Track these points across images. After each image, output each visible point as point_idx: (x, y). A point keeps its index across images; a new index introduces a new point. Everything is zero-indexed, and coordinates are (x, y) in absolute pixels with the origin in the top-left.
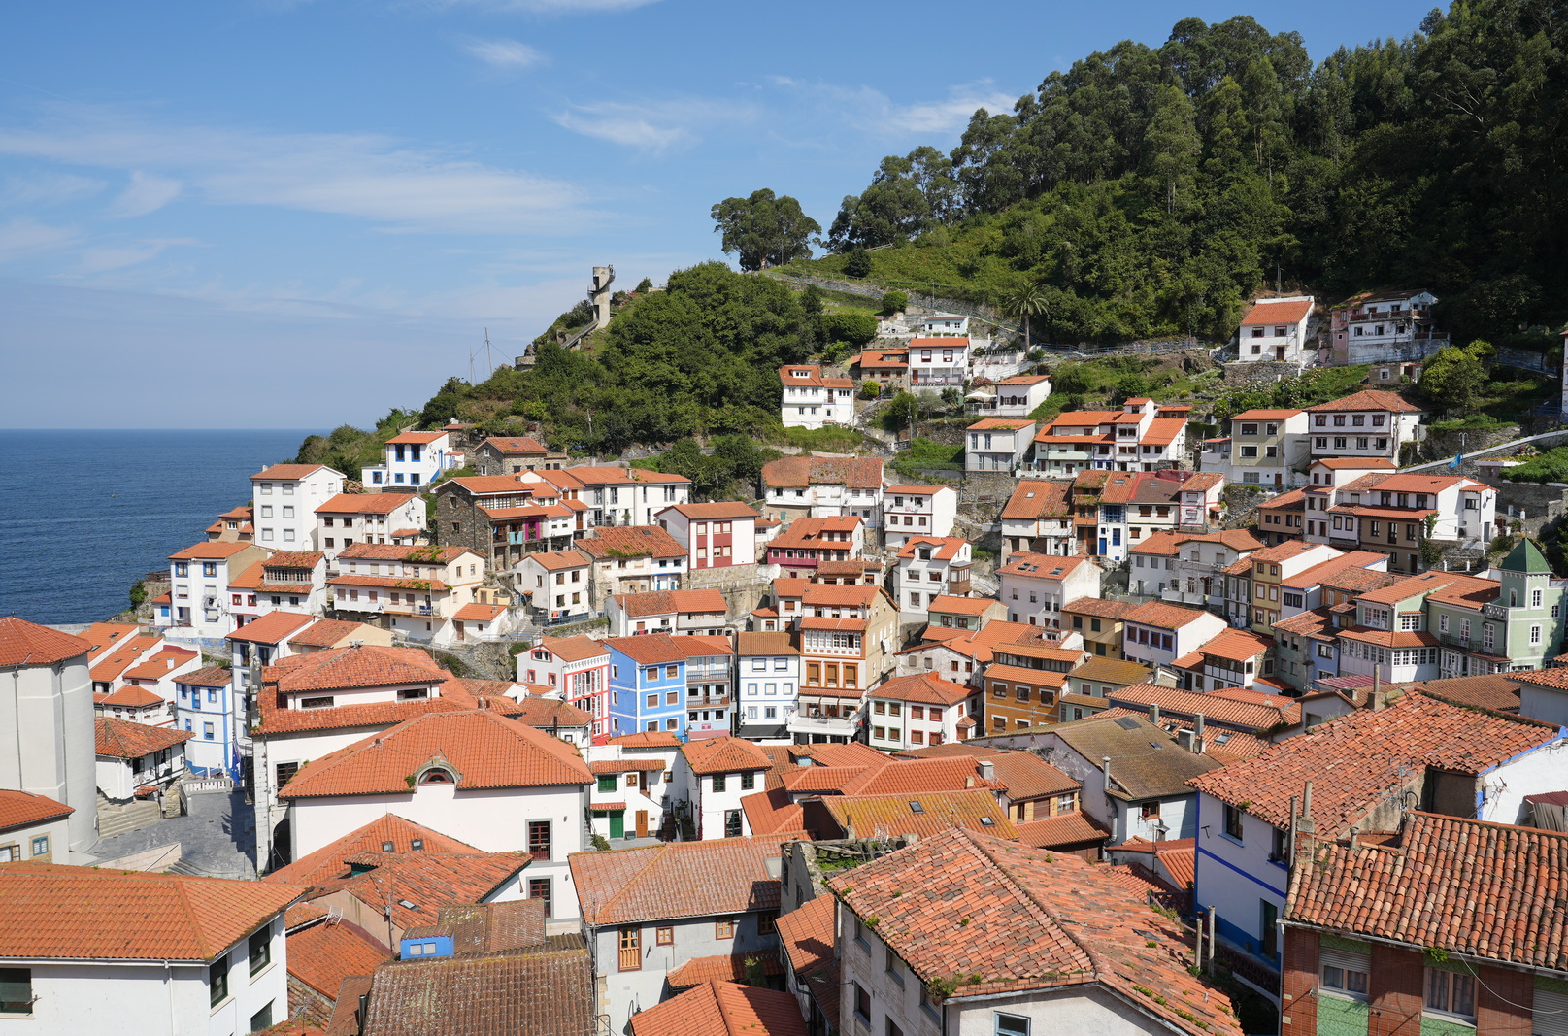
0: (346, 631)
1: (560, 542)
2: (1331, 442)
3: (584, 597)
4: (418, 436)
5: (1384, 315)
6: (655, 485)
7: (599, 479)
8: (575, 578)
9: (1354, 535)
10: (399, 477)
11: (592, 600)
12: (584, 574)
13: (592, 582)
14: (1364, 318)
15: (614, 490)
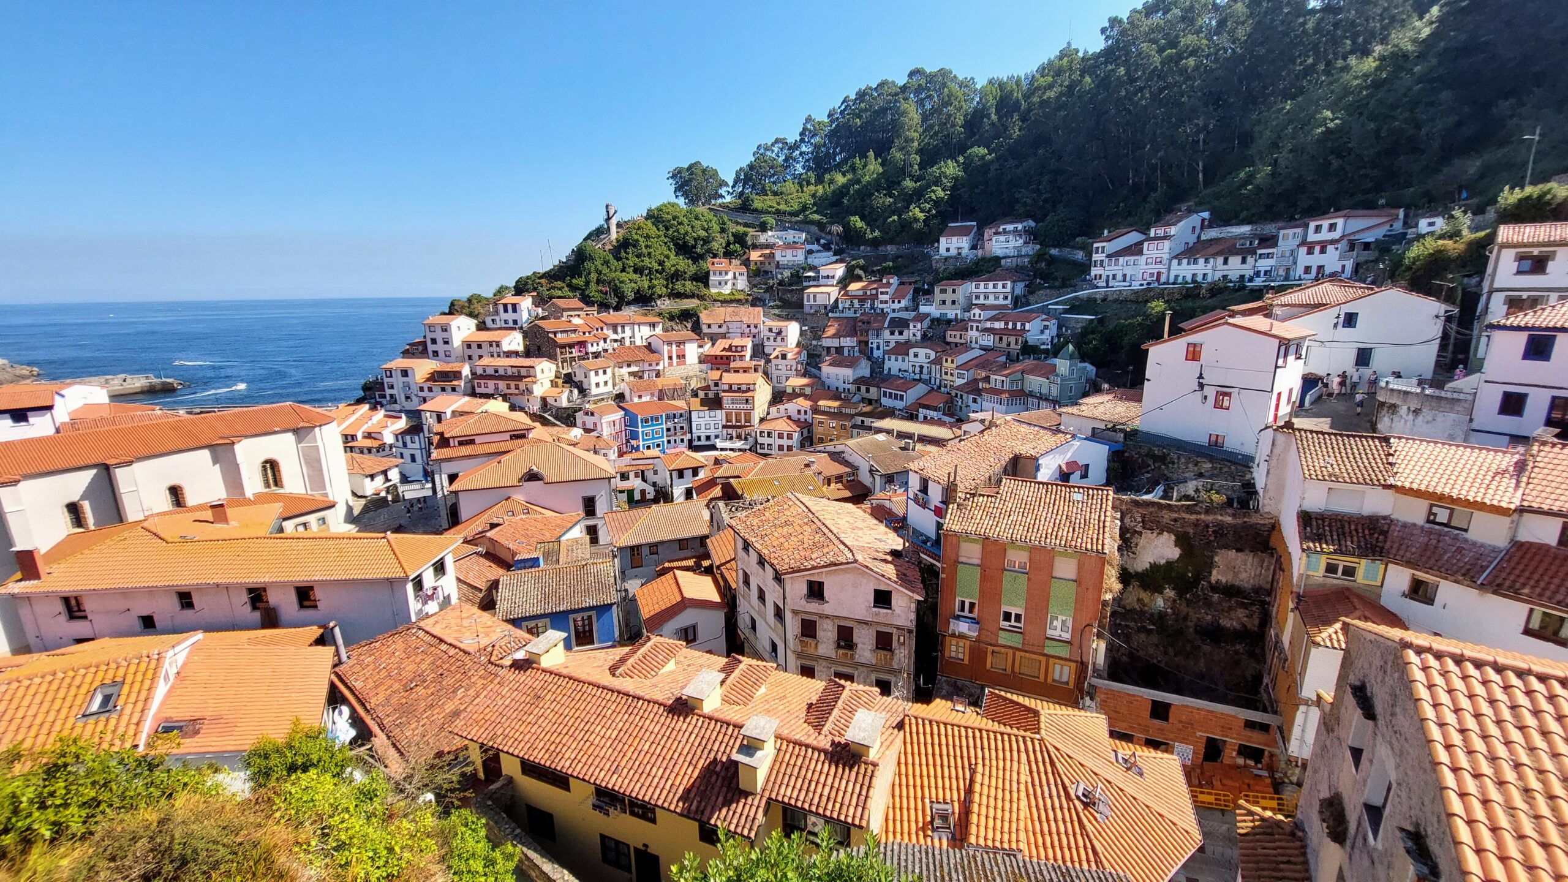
0: (482, 405)
1: (596, 355)
2: (982, 297)
3: (610, 383)
4: (516, 299)
5: (1009, 232)
6: (644, 324)
7: (615, 321)
8: (605, 372)
9: (991, 344)
10: (506, 322)
11: (614, 385)
12: (609, 371)
13: (613, 374)
14: (1000, 233)
15: (623, 327)
